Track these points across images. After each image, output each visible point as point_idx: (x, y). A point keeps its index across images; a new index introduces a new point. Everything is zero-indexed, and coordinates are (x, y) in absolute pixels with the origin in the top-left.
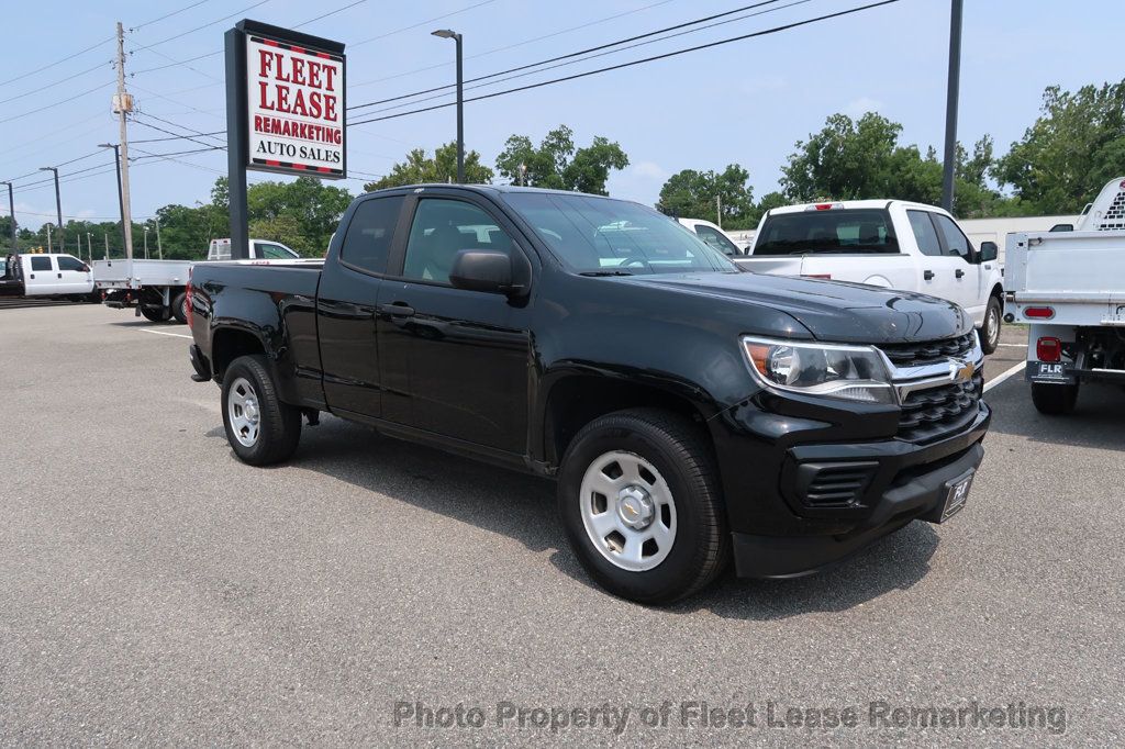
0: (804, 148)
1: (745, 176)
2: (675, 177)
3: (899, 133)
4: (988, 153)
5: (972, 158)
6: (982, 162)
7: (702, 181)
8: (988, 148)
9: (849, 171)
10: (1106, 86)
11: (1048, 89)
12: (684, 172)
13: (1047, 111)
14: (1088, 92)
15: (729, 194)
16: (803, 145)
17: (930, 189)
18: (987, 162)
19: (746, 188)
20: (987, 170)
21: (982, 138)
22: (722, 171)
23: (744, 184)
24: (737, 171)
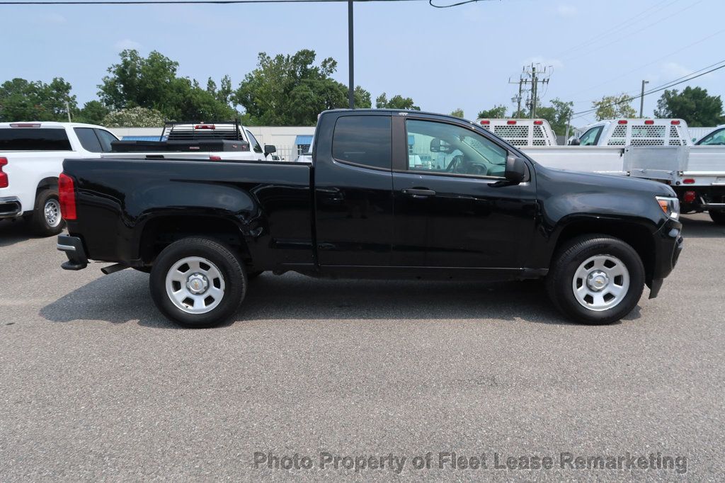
0: (114, 72)
1: (68, 87)
2: (8, 83)
3: (177, 67)
4: (229, 87)
5: (220, 89)
6: (226, 91)
7: (32, 89)
8: (228, 82)
9: (149, 90)
10: (289, 56)
11: (260, 54)
12: (16, 80)
13: (261, 66)
14: (280, 58)
15: (57, 99)
16: (113, 70)
17: (202, 105)
18: (229, 92)
19: (71, 95)
20: (229, 96)
21: (224, 77)
22: (49, 82)
23: (68, 93)
24: (62, 83)
